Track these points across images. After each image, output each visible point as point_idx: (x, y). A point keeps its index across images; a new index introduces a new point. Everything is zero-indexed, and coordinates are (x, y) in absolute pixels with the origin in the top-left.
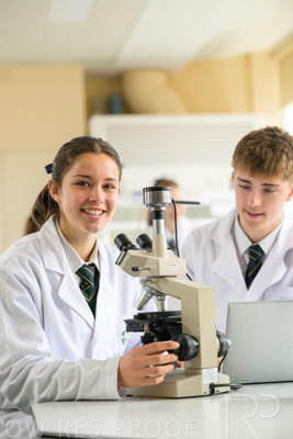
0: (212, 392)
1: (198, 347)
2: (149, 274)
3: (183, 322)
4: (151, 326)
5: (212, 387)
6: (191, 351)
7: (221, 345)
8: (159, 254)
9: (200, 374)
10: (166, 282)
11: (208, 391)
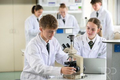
0: (82, 78)
1: (80, 69)
2: (69, 53)
3: (77, 64)
4: (70, 65)
5: (82, 77)
6: (79, 70)
7: (84, 68)
8: (72, 49)
9: (80, 74)
10: (73, 55)
11: (81, 78)
